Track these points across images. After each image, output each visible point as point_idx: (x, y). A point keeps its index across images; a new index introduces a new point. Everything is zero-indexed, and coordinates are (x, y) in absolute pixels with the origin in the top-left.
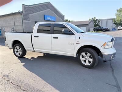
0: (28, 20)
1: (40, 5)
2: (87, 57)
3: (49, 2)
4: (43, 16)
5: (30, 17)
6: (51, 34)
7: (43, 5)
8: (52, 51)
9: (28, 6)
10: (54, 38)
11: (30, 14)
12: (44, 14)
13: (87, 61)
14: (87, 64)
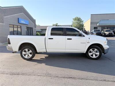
0: (2, 23)
1: (14, 8)
2: (94, 52)
3: (22, 6)
4: (17, 19)
5: (4, 19)
6: (65, 36)
7: (17, 8)
8: (66, 50)
9: (2, 7)
10: (68, 39)
11: (4, 16)
12: (18, 17)
13: (94, 55)
14: (94, 57)
